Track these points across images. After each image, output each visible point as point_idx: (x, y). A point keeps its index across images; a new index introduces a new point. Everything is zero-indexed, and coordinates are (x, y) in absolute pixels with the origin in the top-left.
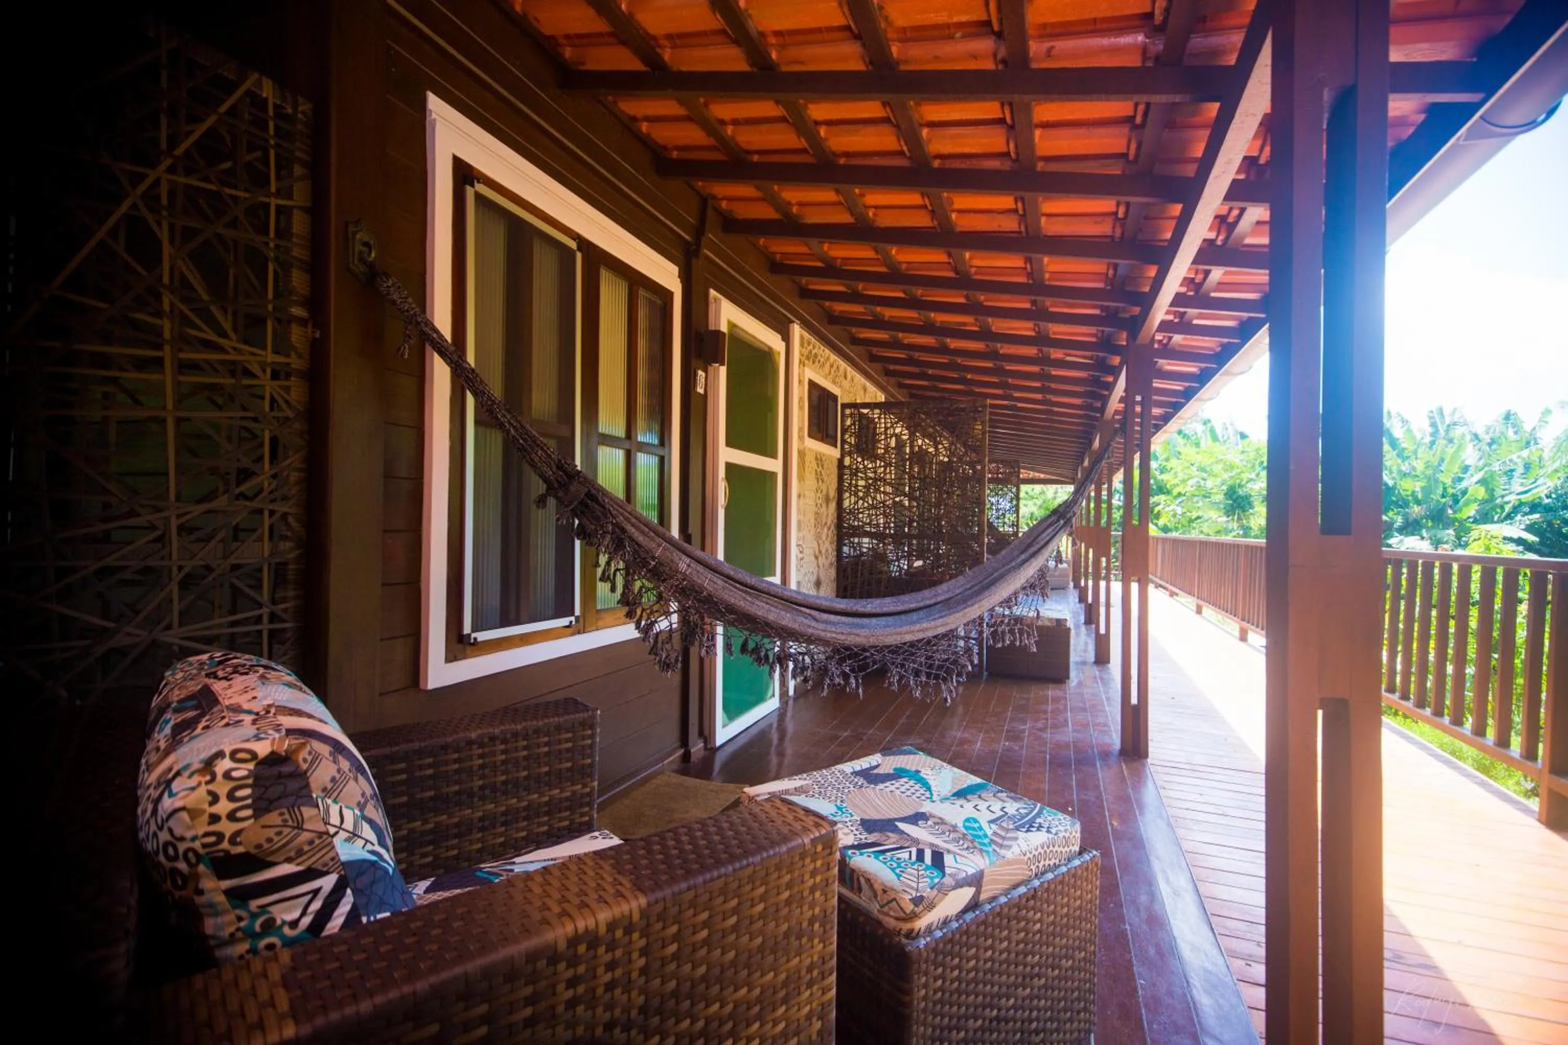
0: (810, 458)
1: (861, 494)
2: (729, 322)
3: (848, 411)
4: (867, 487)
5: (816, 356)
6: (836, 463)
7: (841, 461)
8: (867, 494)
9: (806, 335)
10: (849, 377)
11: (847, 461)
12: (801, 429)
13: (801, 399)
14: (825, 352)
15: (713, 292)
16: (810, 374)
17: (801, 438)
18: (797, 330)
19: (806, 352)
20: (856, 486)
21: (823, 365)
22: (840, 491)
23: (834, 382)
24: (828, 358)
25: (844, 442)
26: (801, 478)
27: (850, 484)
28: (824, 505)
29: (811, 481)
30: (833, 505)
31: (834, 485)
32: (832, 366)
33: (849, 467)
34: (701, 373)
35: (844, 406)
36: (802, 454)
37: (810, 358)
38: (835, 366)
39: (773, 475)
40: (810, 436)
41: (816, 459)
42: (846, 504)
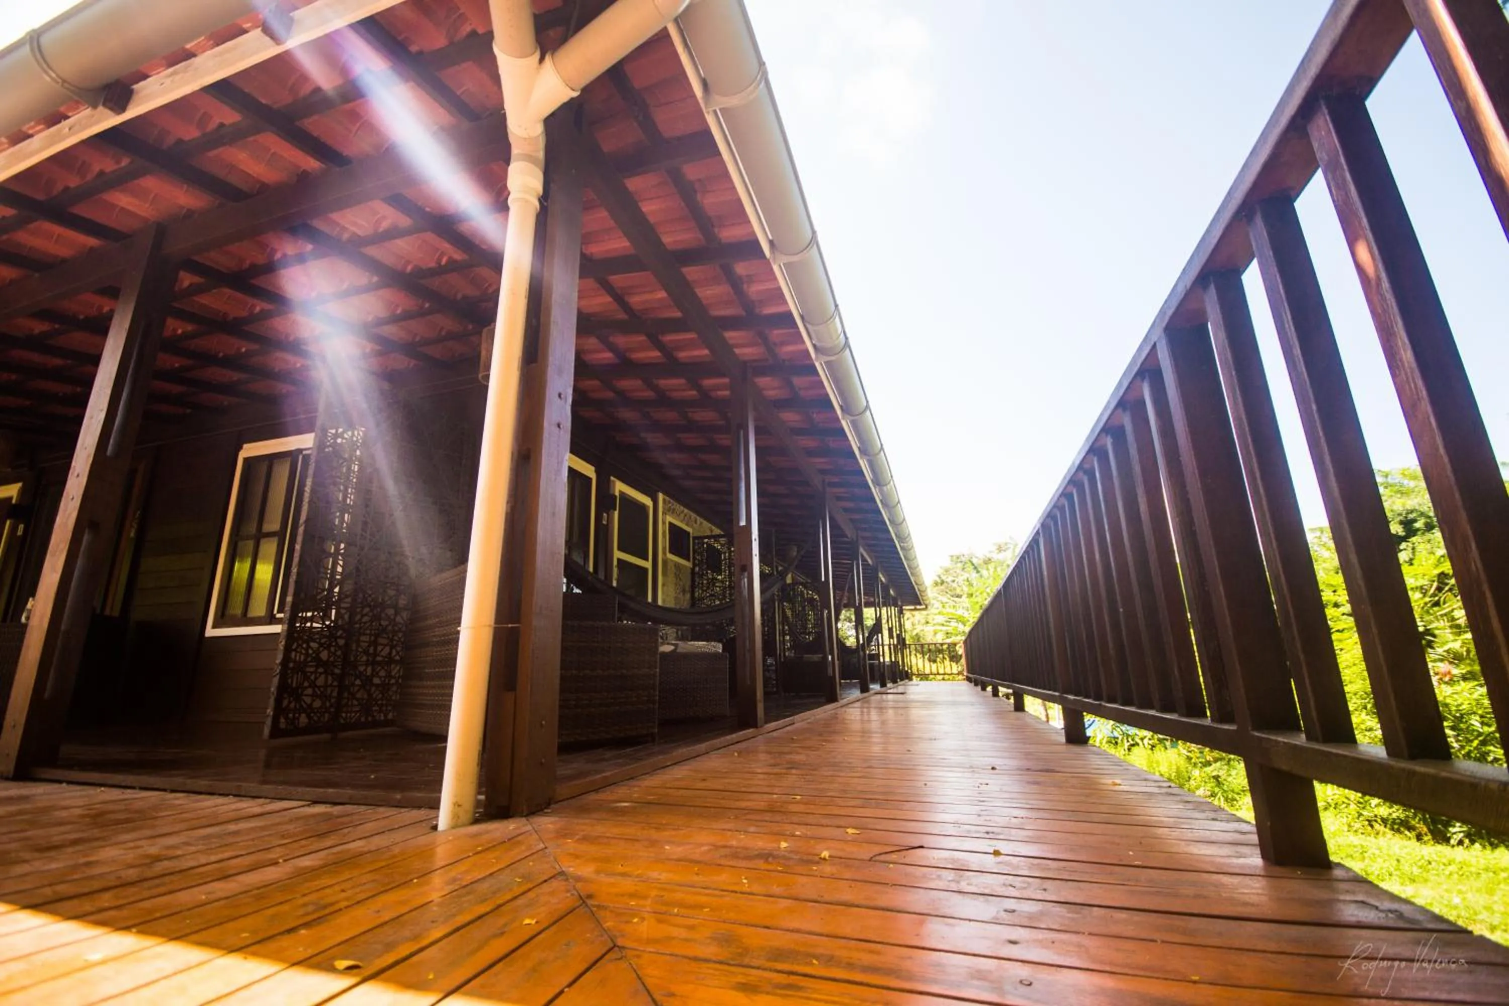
0: (670, 565)
1: (705, 588)
2: (620, 491)
3: (696, 541)
4: (708, 583)
5: (674, 509)
6: (690, 571)
7: (693, 570)
8: (708, 588)
9: (667, 498)
10: (698, 522)
11: (697, 569)
12: (664, 549)
13: (664, 533)
14: (679, 508)
15: (612, 478)
16: (669, 519)
17: (664, 553)
18: (661, 496)
19: (667, 507)
20: (702, 583)
21: (679, 515)
22: (693, 587)
23: (687, 525)
24: (683, 511)
25: (694, 558)
26: (665, 574)
27: (699, 583)
28: (681, 594)
29: (671, 578)
30: (688, 596)
31: (689, 583)
32: (686, 515)
33: (698, 573)
34: (605, 515)
35: (694, 538)
36: (665, 562)
37: (671, 511)
38: (688, 516)
39: (645, 570)
40: (670, 552)
41: (675, 566)
42: (696, 594)
